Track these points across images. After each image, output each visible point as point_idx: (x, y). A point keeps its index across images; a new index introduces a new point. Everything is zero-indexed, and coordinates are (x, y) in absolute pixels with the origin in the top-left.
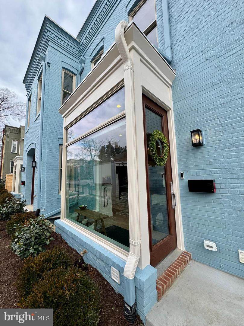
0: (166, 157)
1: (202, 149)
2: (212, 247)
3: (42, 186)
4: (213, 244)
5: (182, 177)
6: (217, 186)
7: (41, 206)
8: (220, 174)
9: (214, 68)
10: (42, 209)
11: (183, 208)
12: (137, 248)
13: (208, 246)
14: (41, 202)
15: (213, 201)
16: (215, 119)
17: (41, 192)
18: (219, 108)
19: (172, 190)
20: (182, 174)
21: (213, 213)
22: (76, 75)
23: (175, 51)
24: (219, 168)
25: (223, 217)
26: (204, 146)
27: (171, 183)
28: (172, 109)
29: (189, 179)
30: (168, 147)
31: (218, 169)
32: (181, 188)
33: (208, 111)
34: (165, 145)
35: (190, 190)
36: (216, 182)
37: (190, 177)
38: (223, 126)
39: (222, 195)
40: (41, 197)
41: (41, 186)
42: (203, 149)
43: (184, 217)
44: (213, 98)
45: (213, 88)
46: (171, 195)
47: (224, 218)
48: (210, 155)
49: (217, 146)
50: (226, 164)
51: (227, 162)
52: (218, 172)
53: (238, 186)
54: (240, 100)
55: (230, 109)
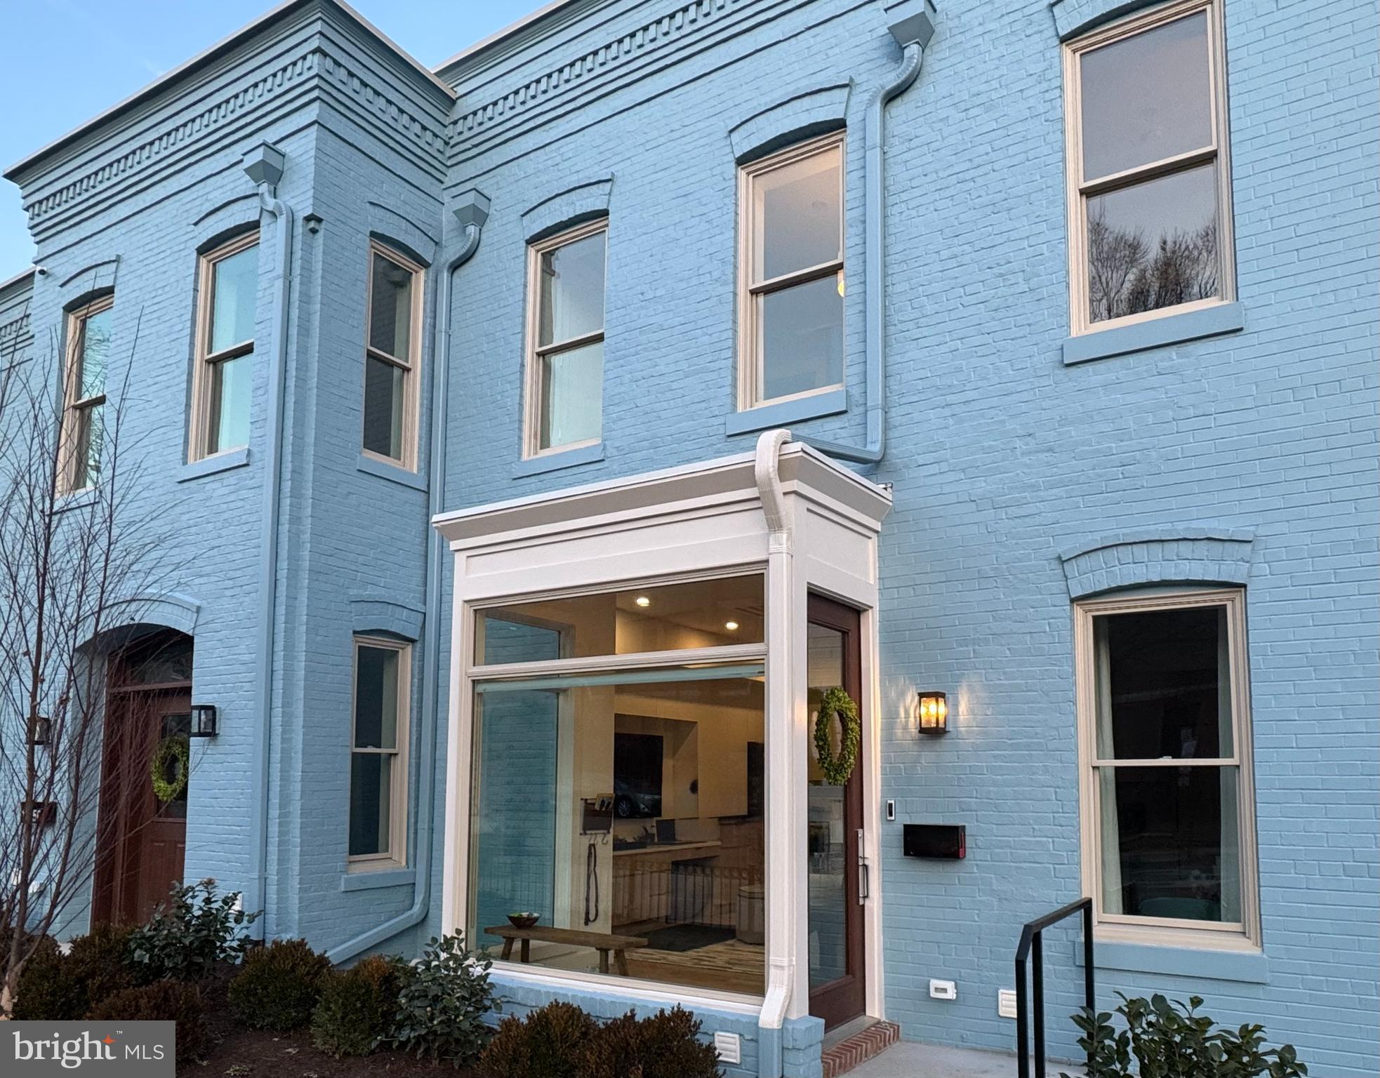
0: (852, 760)
2: (945, 990)
4: (950, 985)
5: (891, 815)
6: (969, 842)
8: (978, 813)
11: (886, 905)
13: (937, 989)
15: (959, 880)
19: (860, 854)
20: (890, 805)
21: (956, 910)
22: (425, 264)
23: (895, 427)
24: (977, 798)
25: (976, 917)
26: (947, 735)
27: (860, 831)
28: (877, 608)
29: (909, 823)
30: (857, 729)
31: (975, 800)
32: (885, 845)
33: (964, 641)
34: (852, 725)
35: (907, 853)
36: (968, 832)
37: (910, 816)
39: (977, 865)
42: (945, 742)
43: (887, 927)
45: (978, 584)
46: (858, 866)
48: (960, 761)
50: (992, 788)
51: (995, 784)
52: (974, 807)
53: (1009, 841)
54: (1028, 637)
55: (1007, 652)
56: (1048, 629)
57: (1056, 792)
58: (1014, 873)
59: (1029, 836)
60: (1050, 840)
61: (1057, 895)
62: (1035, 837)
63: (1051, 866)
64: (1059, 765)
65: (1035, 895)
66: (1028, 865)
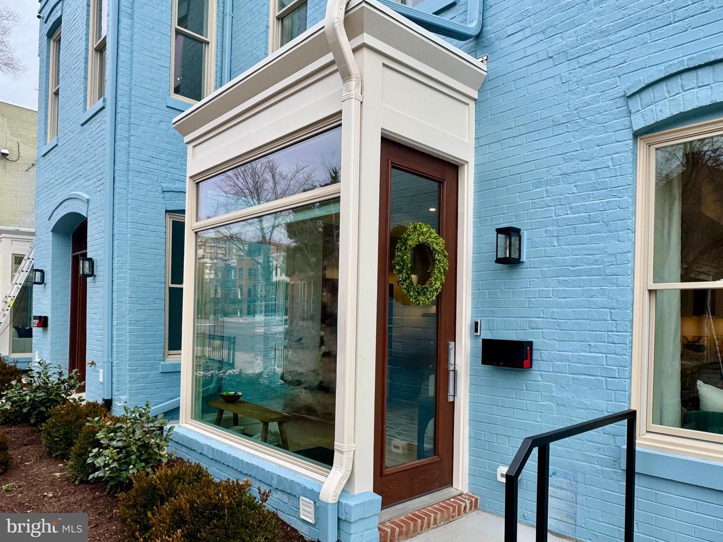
1: (520, 270)
3: (118, 336)
5: (476, 331)
6: (536, 355)
7: (115, 393)
8: (543, 331)
9: (558, 82)
10: (120, 400)
12: (345, 455)
13: (502, 475)
14: (115, 380)
15: (526, 386)
16: (548, 206)
17: (114, 353)
18: (557, 182)
19: (452, 361)
20: (477, 323)
21: (523, 411)
24: (543, 318)
25: (539, 418)
28: (472, 164)
31: (541, 319)
32: (472, 355)
33: (538, 184)
34: (437, 257)
35: (484, 362)
36: (535, 346)
37: (491, 332)
38: (560, 224)
39: (541, 375)
40: (114, 365)
41: (114, 336)
43: (475, 421)
44: (550, 154)
45: (553, 131)
46: (449, 370)
47: (539, 421)
48: (531, 286)
49: (545, 269)
50: (555, 310)
51: (558, 305)
52: (541, 325)
53: (568, 356)
54: (592, 174)
55: (575, 189)
56: (610, 164)
57: (611, 312)
58: (571, 383)
59: (585, 351)
60: (604, 355)
61: (608, 405)
62: (590, 352)
63: (603, 379)
64: (615, 288)
65: (588, 403)
66: (583, 377)
